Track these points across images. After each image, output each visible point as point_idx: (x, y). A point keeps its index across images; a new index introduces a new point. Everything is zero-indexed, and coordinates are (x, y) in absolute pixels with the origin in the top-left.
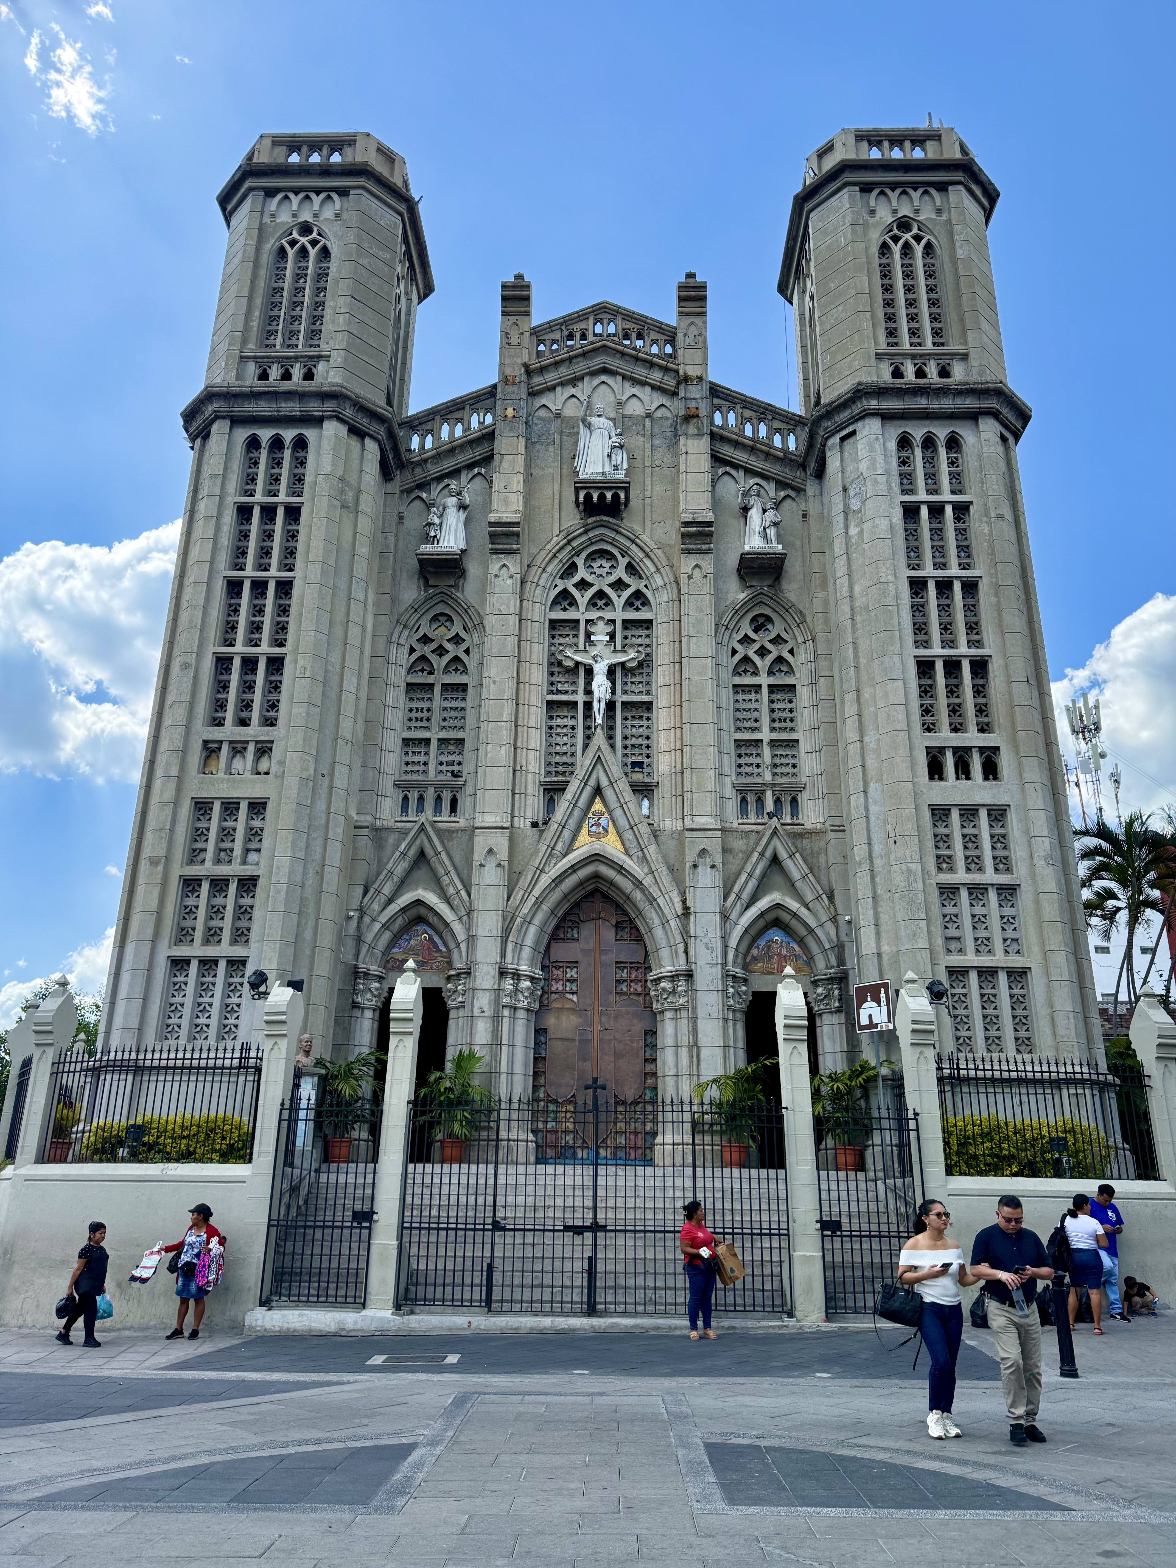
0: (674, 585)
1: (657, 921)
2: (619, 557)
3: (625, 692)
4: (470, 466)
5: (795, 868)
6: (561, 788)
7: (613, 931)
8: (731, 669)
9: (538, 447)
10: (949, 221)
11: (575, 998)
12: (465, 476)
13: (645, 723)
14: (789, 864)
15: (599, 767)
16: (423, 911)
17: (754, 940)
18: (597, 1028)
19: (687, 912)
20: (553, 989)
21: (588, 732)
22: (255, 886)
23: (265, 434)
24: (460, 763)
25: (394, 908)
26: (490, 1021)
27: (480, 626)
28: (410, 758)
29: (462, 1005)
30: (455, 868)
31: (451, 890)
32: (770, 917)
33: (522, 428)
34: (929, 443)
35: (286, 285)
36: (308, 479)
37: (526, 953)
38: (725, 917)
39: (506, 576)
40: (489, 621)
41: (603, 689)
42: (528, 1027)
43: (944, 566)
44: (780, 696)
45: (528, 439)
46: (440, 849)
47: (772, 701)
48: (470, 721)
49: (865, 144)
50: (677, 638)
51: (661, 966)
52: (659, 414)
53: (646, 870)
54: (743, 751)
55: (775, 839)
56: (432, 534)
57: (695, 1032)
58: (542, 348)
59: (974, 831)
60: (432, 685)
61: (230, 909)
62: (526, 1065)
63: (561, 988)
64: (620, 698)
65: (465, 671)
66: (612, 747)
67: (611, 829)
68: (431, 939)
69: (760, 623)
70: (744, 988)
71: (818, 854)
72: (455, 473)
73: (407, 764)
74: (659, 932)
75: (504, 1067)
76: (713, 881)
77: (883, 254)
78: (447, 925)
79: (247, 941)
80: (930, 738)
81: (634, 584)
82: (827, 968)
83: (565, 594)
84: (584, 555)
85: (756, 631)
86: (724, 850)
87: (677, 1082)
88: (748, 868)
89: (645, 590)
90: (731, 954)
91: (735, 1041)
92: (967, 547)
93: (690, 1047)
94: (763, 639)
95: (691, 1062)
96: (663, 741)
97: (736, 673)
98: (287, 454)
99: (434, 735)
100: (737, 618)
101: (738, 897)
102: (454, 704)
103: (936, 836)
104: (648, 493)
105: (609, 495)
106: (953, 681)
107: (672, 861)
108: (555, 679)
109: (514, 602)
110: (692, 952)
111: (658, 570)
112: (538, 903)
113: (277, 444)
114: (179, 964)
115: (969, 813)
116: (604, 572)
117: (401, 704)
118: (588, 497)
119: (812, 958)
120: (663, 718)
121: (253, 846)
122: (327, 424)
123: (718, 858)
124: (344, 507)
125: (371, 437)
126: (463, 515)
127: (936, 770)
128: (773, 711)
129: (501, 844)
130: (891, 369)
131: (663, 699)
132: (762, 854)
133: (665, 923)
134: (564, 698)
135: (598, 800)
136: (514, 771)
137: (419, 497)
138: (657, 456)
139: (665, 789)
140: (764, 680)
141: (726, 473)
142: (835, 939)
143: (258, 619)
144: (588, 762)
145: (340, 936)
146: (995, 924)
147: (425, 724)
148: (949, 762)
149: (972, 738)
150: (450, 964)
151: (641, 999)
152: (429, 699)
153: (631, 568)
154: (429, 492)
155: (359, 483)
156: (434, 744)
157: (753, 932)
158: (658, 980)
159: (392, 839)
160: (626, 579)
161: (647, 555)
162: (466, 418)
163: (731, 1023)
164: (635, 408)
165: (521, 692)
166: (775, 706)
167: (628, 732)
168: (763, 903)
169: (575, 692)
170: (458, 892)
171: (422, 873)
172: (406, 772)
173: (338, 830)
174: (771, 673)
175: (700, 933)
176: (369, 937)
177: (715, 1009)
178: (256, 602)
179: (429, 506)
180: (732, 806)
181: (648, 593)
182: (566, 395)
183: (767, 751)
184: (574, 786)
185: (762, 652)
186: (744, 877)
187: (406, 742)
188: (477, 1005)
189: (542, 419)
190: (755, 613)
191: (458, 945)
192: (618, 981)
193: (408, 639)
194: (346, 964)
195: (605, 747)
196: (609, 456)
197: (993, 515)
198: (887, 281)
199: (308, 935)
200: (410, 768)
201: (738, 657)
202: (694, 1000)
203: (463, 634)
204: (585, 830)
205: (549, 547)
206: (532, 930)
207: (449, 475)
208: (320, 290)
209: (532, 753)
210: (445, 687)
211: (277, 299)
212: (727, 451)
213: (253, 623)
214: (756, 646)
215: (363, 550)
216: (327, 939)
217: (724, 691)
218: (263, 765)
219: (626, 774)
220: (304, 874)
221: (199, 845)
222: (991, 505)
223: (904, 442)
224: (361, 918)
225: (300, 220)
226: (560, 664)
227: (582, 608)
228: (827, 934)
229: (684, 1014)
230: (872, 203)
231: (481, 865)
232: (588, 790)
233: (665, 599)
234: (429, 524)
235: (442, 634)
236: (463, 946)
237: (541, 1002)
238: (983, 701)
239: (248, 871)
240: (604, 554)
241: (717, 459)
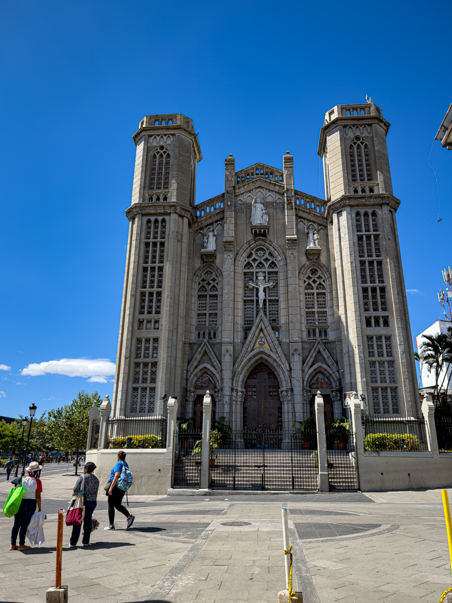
0: (285, 260)
1: (281, 372)
2: (266, 250)
3: (269, 296)
4: (216, 221)
5: (326, 354)
6: (250, 329)
7: (267, 375)
8: (304, 287)
9: (238, 214)
10: (372, 137)
11: (255, 397)
12: (215, 225)
13: (276, 306)
14: (323, 353)
15: (261, 322)
16: (206, 370)
17: (313, 378)
18: (263, 407)
19: (291, 369)
20: (249, 394)
21: (257, 310)
22: (156, 364)
23: (153, 218)
24: (216, 321)
25: (198, 370)
26: (229, 405)
27: (221, 275)
28: (200, 320)
29: (220, 400)
30: (216, 357)
31: (215, 364)
32: (317, 370)
33: (233, 209)
34: (366, 214)
35: (157, 167)
36: (167, 233)
37: (240, 383)
38: (303, 371)
39: (229, 259)
40: (225, 274)
41: (262, 296)
42: (241, 407)
43: (371, 256)
44: (321, 296)
45: (235, 211)
46: (211, 350)
47: (318, 298)
48: (219, 307)
49: (344, 110)
50: (286, 278)
51: (283, 387)
52: (278, 201)
53: (277, 356)
54: (308, 315)
55: (319, 345)
56: (205, 245)
57: (294, 408)
58: (239, 179)
59: (380, 343)
60: (206, 295)
61: (149, 371)
62: (241, 419)
63: (251, 394)
64: (268, 298)
65: (217, 290)
66: (266, 314)
67: (266, 342)
68: (209, 379)
69: (314, 272)
70: (309, 394)
71: (333, 349)
72: (212, 224)
73: (199, 322)
74: (282, 376)
75: (234, 419)
76: (299, 359)
77: (351, 148)
78: (214, 375)
79: (155, 382)
80: (367, 313)
81: (271, 260)
82: (336, 386)
83: (249, 263)
84: (254, 250)
85: (312, 274)
86: (303, 349)
87: (288, 424)
88: (310, 355)
89: (275, 261)
90: (305, 383)
91: (307, 410)
92: (379, 249)
93: (292, 413)
94: (314, 277)
95: (293, 417)
96: (282, 312)
97: (306, 289)
98: (160, 225)
99: (207, 312)
100: (305, 270)
101: (307, 364)
102: (214, 301)
103: (368, 345)
104: (275, 228)
105: (262, 231)
106: (374, 294)
107: (286, 353)
108: (246, 292)
109: (232, 267)
110: (293, 383)
111: (279, 255)
112: (243, 368)
113: (156, 221)
114: (135, 389)
115: (379, 338)
116: (261, 255)
117: (196, 302)
118: (255, 231)
119: (331, 383)
120: (282, 305)
121: (155, 352)
122: (172, 215)
123: (301, 351)
124: (178, 241)
125: (185, 217)
126: (214, 238)
127: (368, 324)
128: (318, 301)
129: (231, 348)
130: (354, 189)
131: (282, 298)
132: (315, 350)
133: (284, 373)
134: (250, 298)
135: (261, 333)
136: (234, 324)
137: (200, 232)
138: (278, 215)
139: (283, 329)
140: (315, 291)
141: (301, 221)
142: (338, 377)
143: (153, 279)
144: (258, 321)
145: (182, 378)
146: (387, 373)
147: (204, 308)
148: (373, 321)
149: (380, 313)
150: (215, 387)
151: (277, 397)
152: (206, 300)
153: (270, 254)
154: (203, 230)
155: (182, 232)
156: (207, 315)
157: (312, 375)
158: (282, 392)
159: (195, 347)
160: (269, 258)
161: (276, 250)
162: (215, 205)
163: (305, 405)
164: (270, 199)
165: (235, 297)
166: (319, 299)
167: (271, 309)
168: (315, 366)
169: (253, 296)
170: (217, 364)
171: (205, 358)
172: (199, 324)
173: (180, 346)
174: (317, 288)
175: (295, 376)
176: (190, 379)
177: (300, 400)
178: (152, 273)
179: (203, 235)
180: (305, 334)
181: (276, 262)
182: (247, 196)
183: (316, 315)
184: (254, 329)
185: (314, 282)
186: (309, 357)
187: (199, 315)
188: (225, 400)
189: (240, 204)
190: (312, 268)
191: (218, 381)
192: (269, 392)
193: (197, 280)
194: (184, 388)
195: (263, 316)
196: (262, 217)
197: (387, 238)
198: (352, 158)
199: (173, 379)
200: (200, 323)
201: (306, 283)
202: (293, 398)
203: (216, 278)
204: (257, 343)
205: (243, 248)
206: (242, 376)
207: (210, 224)
208: (167, 168)
209: (239, 318)
210: (211, 296)
211: (154, 172)
212: (301, 214)
213: (151, 280)
214: (312, 280)
215: (184, 254)
216: (178, 381)
217: (302, 295)
218: (157, 326)
219: (270, 324)
220: (171, 360)
221: (139, 352)
222: (386, 235)
223: (358, 214)
224: (187, 373)
225: (160, 145)
226: (248, 287)
227: (255, 268)
228: (336, 376)
229: (290, 402)
230: (347, 131)
231: (224, 355)
232: (258, 330)
233: (282, 264)
234: (204, 242)
235: (209, 278)
236: (220, 381)
237: (245, 398)
238: (384, 300)
239: (154, 360)
240: (261, 249)
241: (298, 216)
